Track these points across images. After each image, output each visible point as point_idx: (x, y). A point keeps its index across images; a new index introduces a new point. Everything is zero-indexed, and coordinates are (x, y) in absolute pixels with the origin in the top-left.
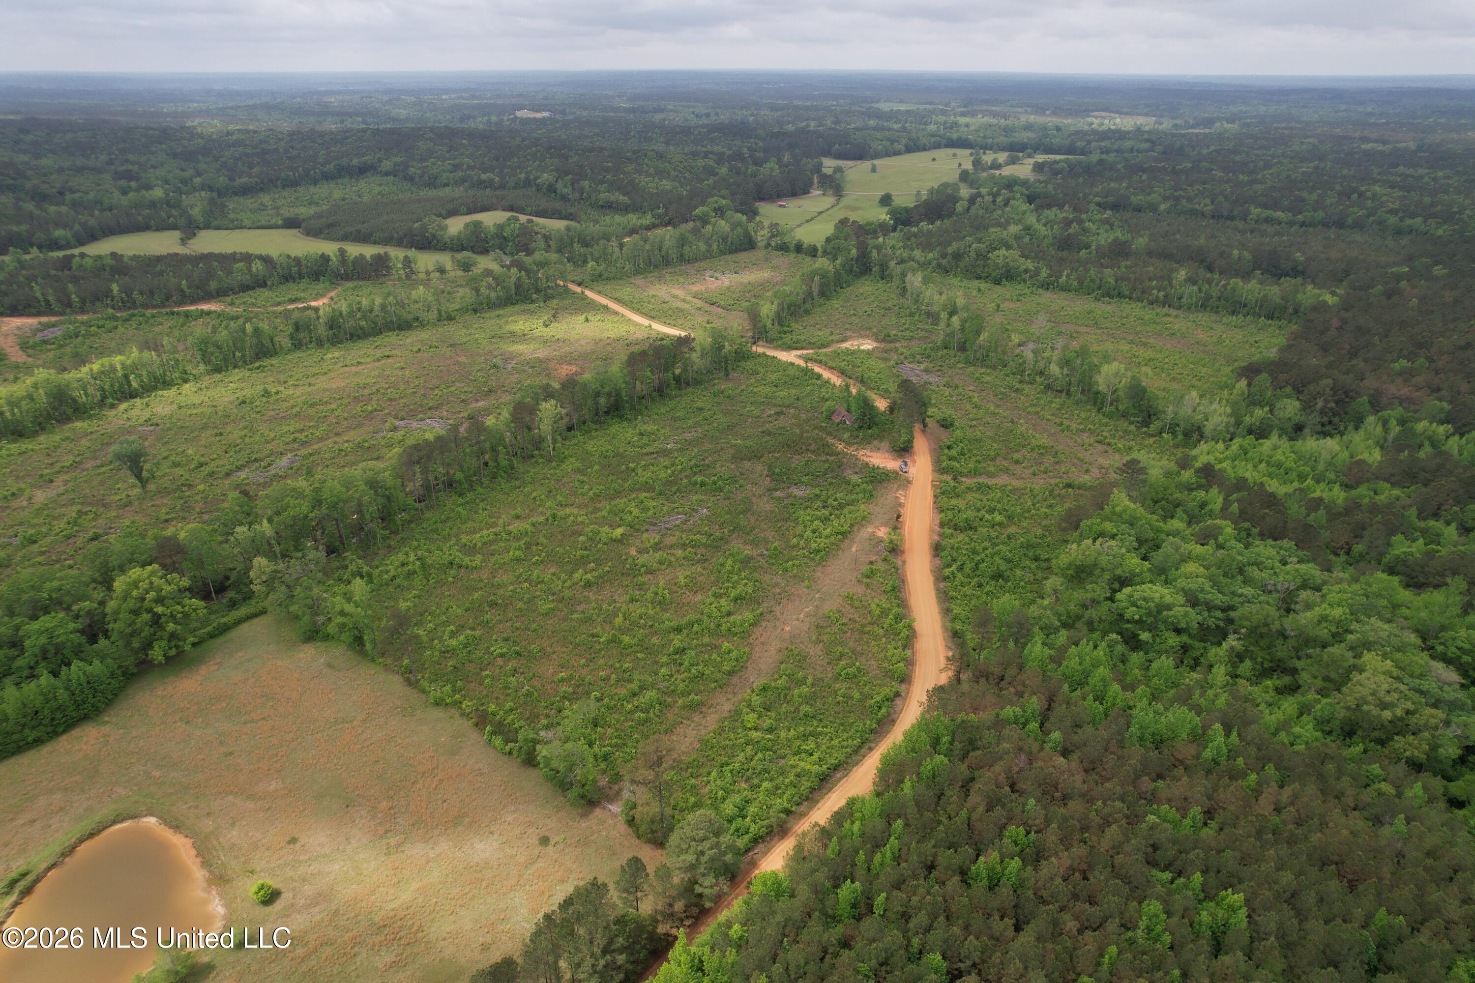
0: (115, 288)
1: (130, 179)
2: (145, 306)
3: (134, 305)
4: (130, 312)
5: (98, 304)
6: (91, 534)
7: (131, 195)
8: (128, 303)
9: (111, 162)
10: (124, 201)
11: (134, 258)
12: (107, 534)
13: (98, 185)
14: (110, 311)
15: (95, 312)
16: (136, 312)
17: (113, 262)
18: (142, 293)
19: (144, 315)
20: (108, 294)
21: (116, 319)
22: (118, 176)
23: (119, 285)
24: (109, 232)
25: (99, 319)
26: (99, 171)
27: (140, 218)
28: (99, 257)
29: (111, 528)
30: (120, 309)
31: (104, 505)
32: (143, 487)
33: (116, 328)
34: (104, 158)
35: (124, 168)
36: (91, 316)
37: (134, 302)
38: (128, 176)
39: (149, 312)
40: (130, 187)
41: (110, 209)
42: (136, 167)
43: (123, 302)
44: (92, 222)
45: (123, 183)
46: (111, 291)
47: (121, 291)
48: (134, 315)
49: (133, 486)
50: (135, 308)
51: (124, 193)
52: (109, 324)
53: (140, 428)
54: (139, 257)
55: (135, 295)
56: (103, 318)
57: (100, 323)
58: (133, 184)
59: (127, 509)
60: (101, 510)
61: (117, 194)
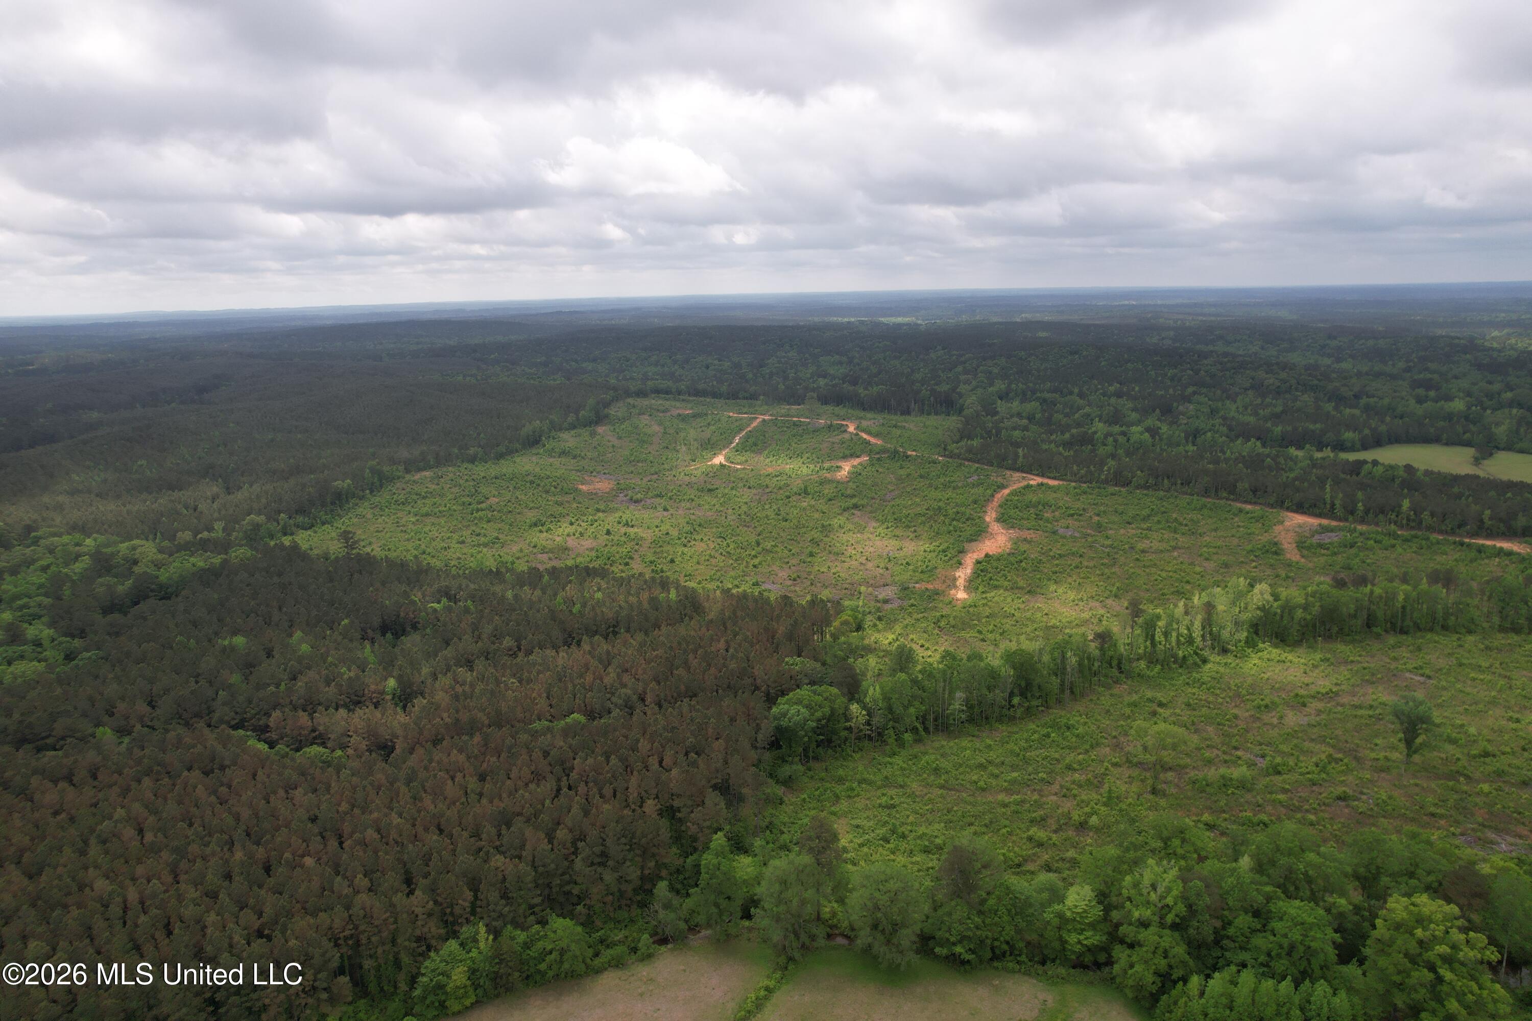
0: (1406, 504)
1: (1428, 388)
2: (1430, 528)
3: (1419, 525)
4: (1413, 533)
5: (1381, 517)
6: (1340, 790)
7: (1429, 405)
8: (1414, 522)
9: (1408, 370)
10: (1420, 410)
11: (1427, 473)
12: (1358, 799)
13: (1395, 392)
14: (1393, 527)
15: (1377, 524)
16: (1420, 533)
17: (1405, 475)
18: (1432, 515)
19: (1428, 539)
20: (1396, 509)
21: (1395, 536)
22: (1416, 384)
23: (1410, 502)
24: (1395, 439)
25: (1377, 533)
26: (1393, 377)
27: (1432, 430)
28: (1391, 467)
29: (1362, 793)
30: (1401, 527)
31: (1357, 759)
32: (1409, 755)
33: (1393, 546)
34: (1401, 365)
35: (1422, 376)
36: (1372, 528)
37: (1421, 522)
38: (1428, 385)
39: (1435, 537)
40: (1427, 397)
41: (1401, 417)
42: (1435, 376)
43: (1408, 520)
44: (1383, 428)
45: (1421, 391)
46: (1400, 506)
47: (1410, 509)
48: (1416, 537)
49: (1393, 748)
50: (1420, 529)
51: (1420, 401)
52: (1387, 541)
53: (1408, 675)
54: (1432, 473)
55: (1426, 516)
56: (1382, 533)
57: (1379, 538)
58: (1432, 394)
59: (1383, 775)
60: (1354, 764)
61: (1412, 402)
